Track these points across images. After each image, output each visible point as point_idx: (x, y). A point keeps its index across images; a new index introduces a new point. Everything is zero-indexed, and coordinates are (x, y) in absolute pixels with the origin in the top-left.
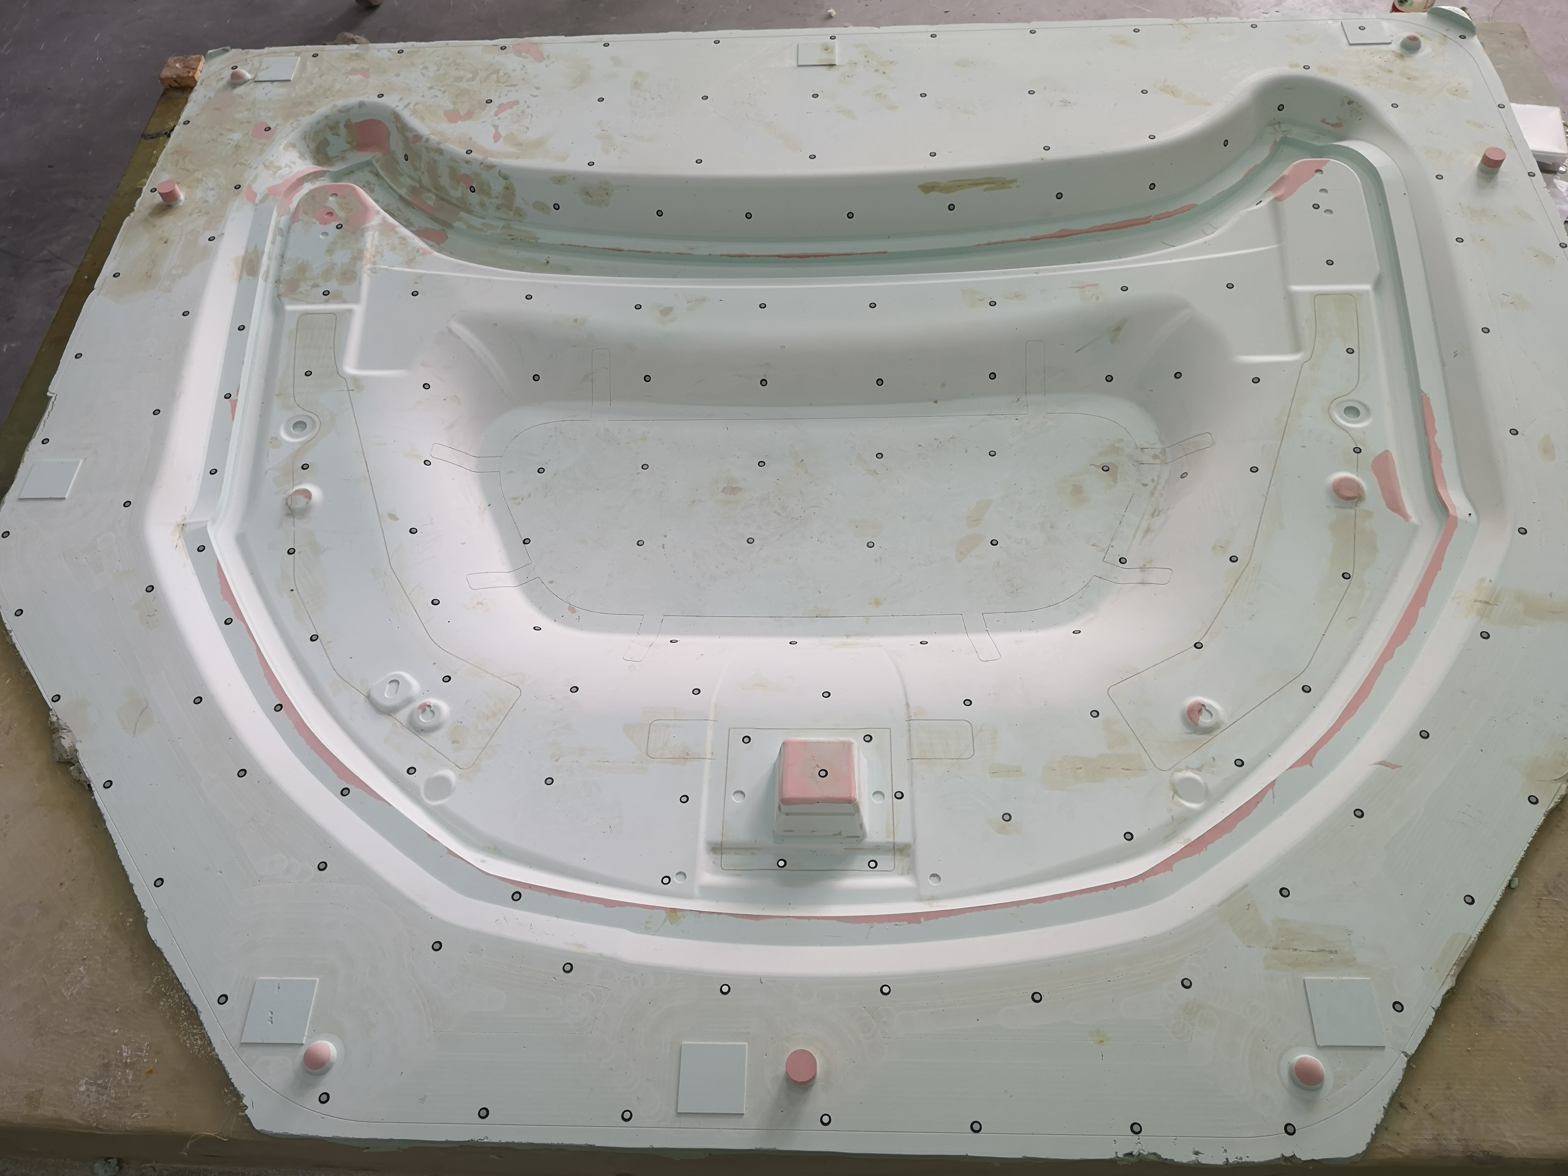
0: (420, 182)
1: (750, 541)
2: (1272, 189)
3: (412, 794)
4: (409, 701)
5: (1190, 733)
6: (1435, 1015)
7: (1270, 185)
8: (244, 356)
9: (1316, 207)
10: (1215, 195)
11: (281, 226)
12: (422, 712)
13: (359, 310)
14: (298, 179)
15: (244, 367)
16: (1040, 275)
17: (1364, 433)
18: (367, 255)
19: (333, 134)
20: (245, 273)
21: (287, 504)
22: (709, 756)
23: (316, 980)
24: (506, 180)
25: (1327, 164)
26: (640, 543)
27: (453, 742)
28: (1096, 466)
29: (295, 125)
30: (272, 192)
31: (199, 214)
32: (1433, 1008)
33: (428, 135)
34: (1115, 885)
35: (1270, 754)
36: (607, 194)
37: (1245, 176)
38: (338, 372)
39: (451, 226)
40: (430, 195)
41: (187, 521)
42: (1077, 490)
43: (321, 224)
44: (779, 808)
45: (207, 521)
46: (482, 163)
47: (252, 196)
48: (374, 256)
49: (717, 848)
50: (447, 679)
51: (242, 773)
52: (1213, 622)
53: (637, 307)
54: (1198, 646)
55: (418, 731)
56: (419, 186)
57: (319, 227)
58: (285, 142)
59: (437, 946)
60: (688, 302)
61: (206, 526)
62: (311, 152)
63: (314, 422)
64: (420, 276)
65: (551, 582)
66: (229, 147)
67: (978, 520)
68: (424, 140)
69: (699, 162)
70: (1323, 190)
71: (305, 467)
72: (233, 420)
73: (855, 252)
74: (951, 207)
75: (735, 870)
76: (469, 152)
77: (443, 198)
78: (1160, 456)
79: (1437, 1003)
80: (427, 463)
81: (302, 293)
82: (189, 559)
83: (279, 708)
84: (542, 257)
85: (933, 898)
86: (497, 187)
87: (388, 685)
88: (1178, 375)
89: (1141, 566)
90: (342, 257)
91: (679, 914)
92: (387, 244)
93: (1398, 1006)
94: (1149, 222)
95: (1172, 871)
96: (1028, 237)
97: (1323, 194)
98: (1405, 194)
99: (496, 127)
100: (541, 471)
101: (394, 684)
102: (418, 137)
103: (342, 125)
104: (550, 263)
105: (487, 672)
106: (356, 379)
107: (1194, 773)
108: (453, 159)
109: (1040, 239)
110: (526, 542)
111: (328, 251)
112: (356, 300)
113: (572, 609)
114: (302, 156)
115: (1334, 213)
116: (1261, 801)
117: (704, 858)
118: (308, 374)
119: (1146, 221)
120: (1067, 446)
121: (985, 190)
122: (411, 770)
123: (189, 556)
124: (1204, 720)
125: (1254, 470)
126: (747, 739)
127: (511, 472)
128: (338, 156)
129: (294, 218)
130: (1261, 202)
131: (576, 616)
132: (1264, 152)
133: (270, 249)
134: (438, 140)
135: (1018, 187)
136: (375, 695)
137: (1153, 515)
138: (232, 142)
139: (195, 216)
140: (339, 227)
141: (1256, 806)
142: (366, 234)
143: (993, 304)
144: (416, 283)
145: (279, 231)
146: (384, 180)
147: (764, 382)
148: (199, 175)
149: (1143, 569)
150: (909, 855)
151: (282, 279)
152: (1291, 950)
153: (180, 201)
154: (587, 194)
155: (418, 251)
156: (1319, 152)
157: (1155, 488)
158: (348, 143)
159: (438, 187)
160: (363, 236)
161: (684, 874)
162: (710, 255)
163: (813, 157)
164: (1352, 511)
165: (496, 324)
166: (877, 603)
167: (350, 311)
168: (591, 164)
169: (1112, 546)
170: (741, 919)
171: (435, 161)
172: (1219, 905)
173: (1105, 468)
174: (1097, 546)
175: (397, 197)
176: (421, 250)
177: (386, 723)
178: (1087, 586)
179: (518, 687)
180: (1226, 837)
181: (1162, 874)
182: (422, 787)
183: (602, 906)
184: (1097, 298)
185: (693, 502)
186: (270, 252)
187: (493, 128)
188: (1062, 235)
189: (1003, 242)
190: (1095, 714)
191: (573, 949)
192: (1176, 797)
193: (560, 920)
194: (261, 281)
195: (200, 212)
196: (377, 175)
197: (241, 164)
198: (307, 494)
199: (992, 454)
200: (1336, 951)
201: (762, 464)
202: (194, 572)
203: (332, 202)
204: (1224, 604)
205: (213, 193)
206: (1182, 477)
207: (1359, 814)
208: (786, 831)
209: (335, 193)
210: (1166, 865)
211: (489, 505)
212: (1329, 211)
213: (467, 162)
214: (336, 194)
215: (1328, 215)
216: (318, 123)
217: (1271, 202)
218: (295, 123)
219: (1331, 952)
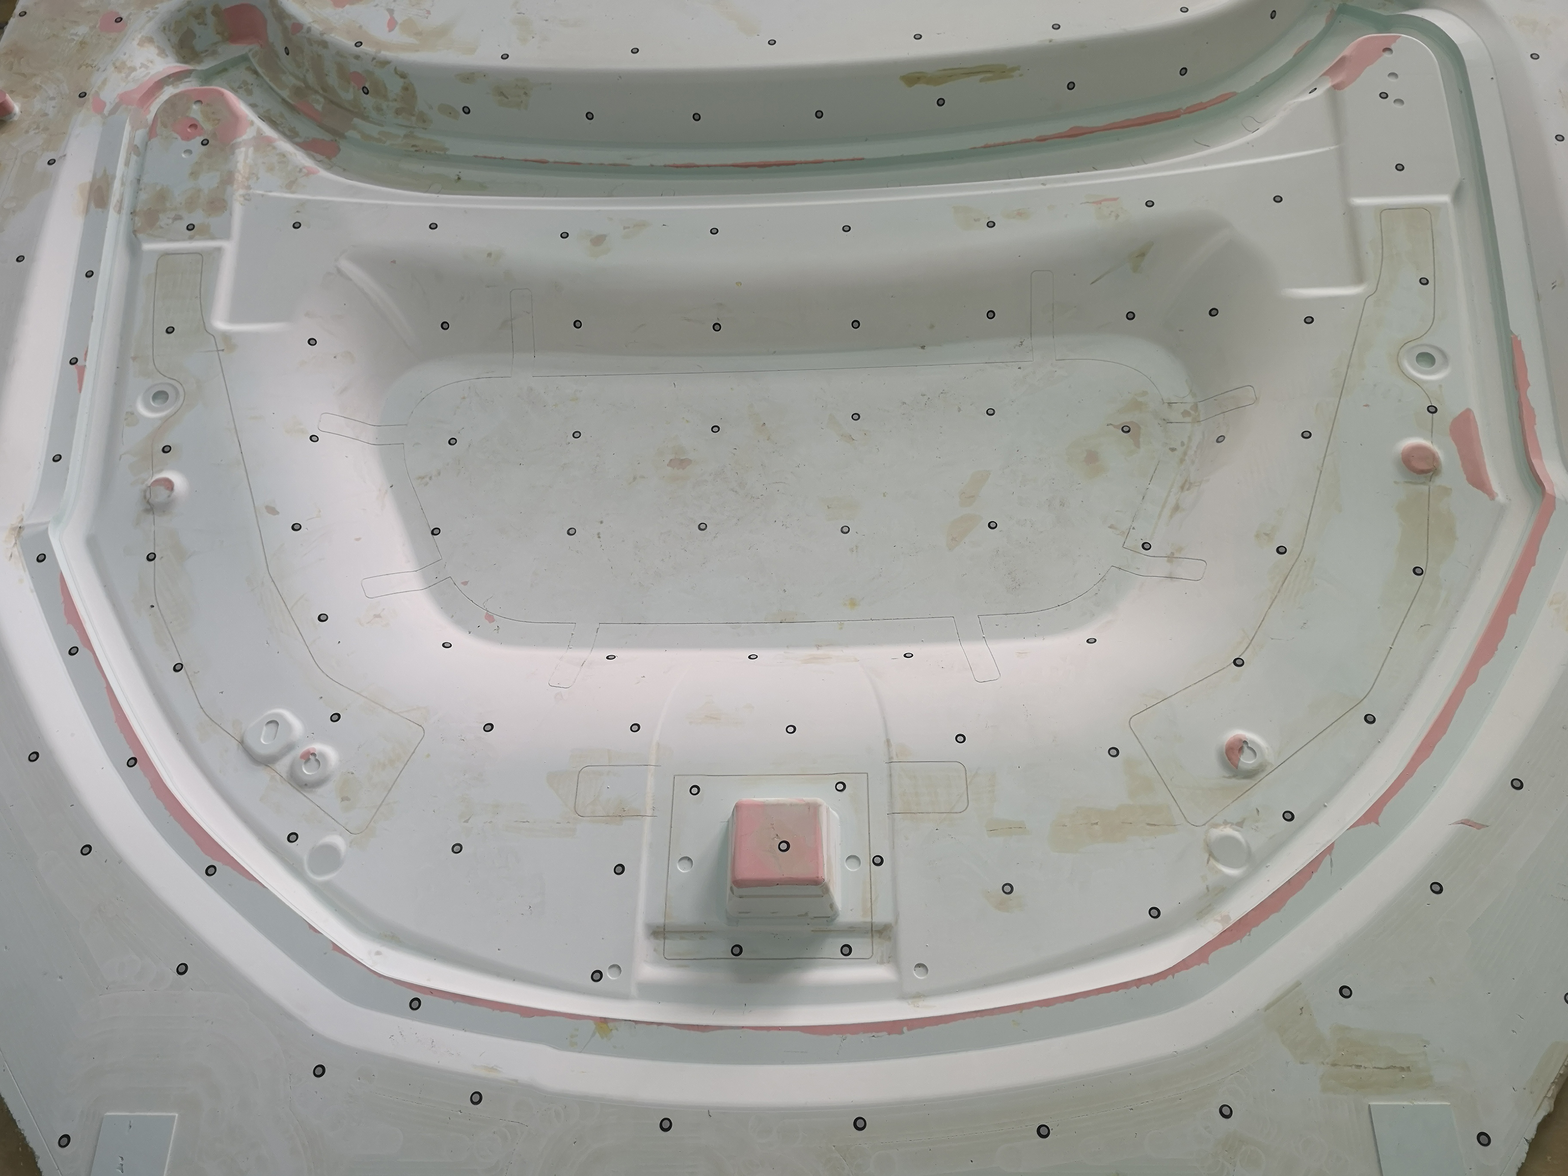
0: (304, 81)
1: (703, 526)
2: (1330, 72)
3: (293, 867)
4: (290, 747)
5: (1229, 777)
6: (1529, 1149)
7: (1327, 67)
8: (93, 309)
9: (1384, 96)
10: (1258, 80)
11: (138, 141)
12: (306, 763)
13: (229, 248)
14: (155, 82)
15: (93, 324)
16: (1048, 186)
17: (1440, 386)
18: (239, 177)
19: (199, 24)
20: (92, 205)
21: (145, 497)
22: (649, 812)
23: (174, 1117)
24: (405, 78)
25: (1397, 41)
26: (571, 532)
27: (343, 799)
28: (1115, 427)
29: (151, 14)
30: (124, 99)
31: (37, 131)
32: (1526, 1140)
33: (310, 23)
34: (1139, 982)
35: (1326, 804)
36: (525, 94)
37: (1295, 56)
38: (203, 327)
39: (343, 136)
40: (318, 97)
41: (25, 523)
42: (1092, 458)
43: (183, 139)
44: (731, 889)
45: (47, 523)
46: (374, 59)
47: (99, 106)
48: (248, 179)
49: (659, 932)
50: (336, 717)
51: (87, 850)
52: (1256, 632)
53: (563, 235)
54: (1238, 663)
55: (301, 786)
56: (304, 86)
57: (180, 144)
58: (140, 36)
59: (320, 1071)
60: (625, 228)
61: (47, 529)
62: (173, 47)
63: (177, 393)
64: (303, 203)
65: (465, 583)
66: (73, 44)
67: (973, 497)
68: (304, 30)
69: (635, 51)
70: (1393, 75)
71: (167, 449)
72: (80, 392)
73: (826, 159)
74: (941, 102)
75: (680, 959)
76: (359, 44)
77: (333, 102)
78: (1192, 412)
79: (1531, 1134)
80: (314, 438)
81: (161, 227)
82: (27, 572)
83: (132, 762)
84: (451, 172)
85: (919, 996)
86: (394, 86)
87: (265, 728)
88: (1213, 312)
89: (1169, 553)
90: (208, 181)
91: (611, 1025)
92: (263, 163)
93: (1484, 1139)
94: (1178, 116)
95: (1208, 963)
96: (1033, 137)
97: (1392, 80)
98: (1492, 78)
99: (391, 11)
100: (452, 442)
101: (272, 725)
102: (298, 26)
103: (208, 12)
104: (462, 179)
105: (384, 707)
106: (227, 337)
107: (1234, 829)
108: (340, 53)
109: (1047, 139)
110: (435, 532)
111: (192, 174)
112: (226, 235)
113: (490, 618)
114: (162, 53)
115: (1405, 103)
116: (1316, 871)
117: (643, 945)
118: (170, 331)
119: (1174, 115)
120: (1079, 402)
121: (981, 80)
122: (293, 837)
123: (26, 569)
124: (1247, 761)
125: (1306, 435)
126: (695, 790)
127: (418, 444)
128: (206, 51)
129: (152, 132)
130: (1316, 89)
131: (494, 625)
132: (1318, 24)
133: (122, 171)
134: (321, 29)
135: (1021, 75)
136: (250, 741)
137: (1182, 488)
138: (76, 38)
139: (32, 133)
140: (205, 143)
141: (1310, 878)
142: (237, 151)
143: (991, 225)
144: (298, 212)
145: (134, 149)
146: (262, 78)
147: (717, 327)
148: (37, 81)
149: (1171, 558)
150: (890, 938)
151: (138, 210)
152: (1354, 1067)
153: (15, 114)
154: (502, 94)
155: (300, 171)
156: (1385, 24)
157: (1185, 454)
158: (218, 33)
159: (326, 88)
160: (233, 153)
161: (619, 967)
162: (652, 166)
163: (772, 43)
164: (1425, 488)
165: (394, 262)
166: (853, 603)
167: (219, 250)
168: (505, 57)
169: (1134, 528)
170: (686, 1032)
171: (319, 56)
172: (1267, 1008)
173: (1126, 429)
174: (1115, 528)
175: (280, 100)
176: (304, 170)
177: (263, 775)
178: (1102, 579)
179: (421, 726)
180: (1274, 918)
181: (1196, 967)
182: (305, 858)
183: (518, 1016)
184: (1117, 216)
185: (635, 478)
186: (123, 176)
187: (387, 13)
188: (1075, 134)
189: (1004, 144)
190: (1114, 752)
191: (483, 1073)
192: (1212, 861)
193: (468, 1034)
194: (112, 215)
195: (38, 128)
196: (256, 72)
197: (87, 65)
198: (169, 485)
199: (990, 413)
200: (1408, 1068)
201: (716, 429)
202: (33, 588)
203: (196, 112)
204: (1269, 608)
205: (53, 103)
206: (1218, 441)
207: (1437, 888)
208: (740, 913)
209: (199, 99)
210: (1201, 955)
211: (391, 487)
212: (1399, 101)
213: (357, 57)
214: (199, 101)
215: (1398, 106)
216: (179, 10)
217: (1328, 90)
218: (151, 11)
219: (1402, 1069)
